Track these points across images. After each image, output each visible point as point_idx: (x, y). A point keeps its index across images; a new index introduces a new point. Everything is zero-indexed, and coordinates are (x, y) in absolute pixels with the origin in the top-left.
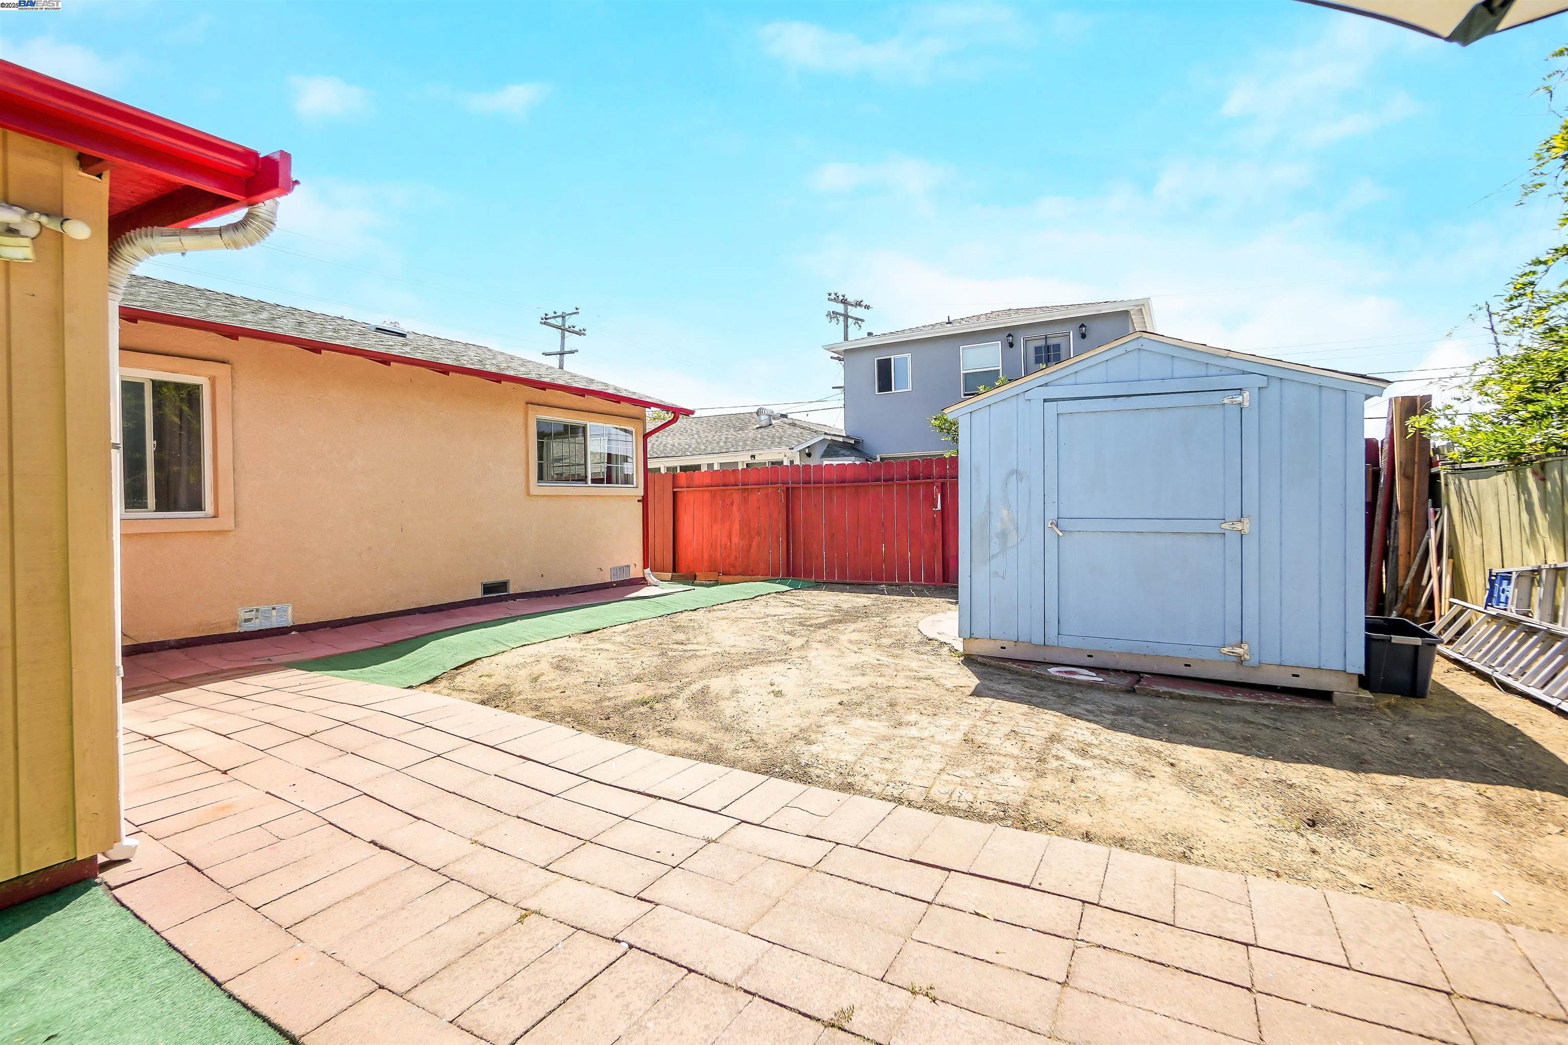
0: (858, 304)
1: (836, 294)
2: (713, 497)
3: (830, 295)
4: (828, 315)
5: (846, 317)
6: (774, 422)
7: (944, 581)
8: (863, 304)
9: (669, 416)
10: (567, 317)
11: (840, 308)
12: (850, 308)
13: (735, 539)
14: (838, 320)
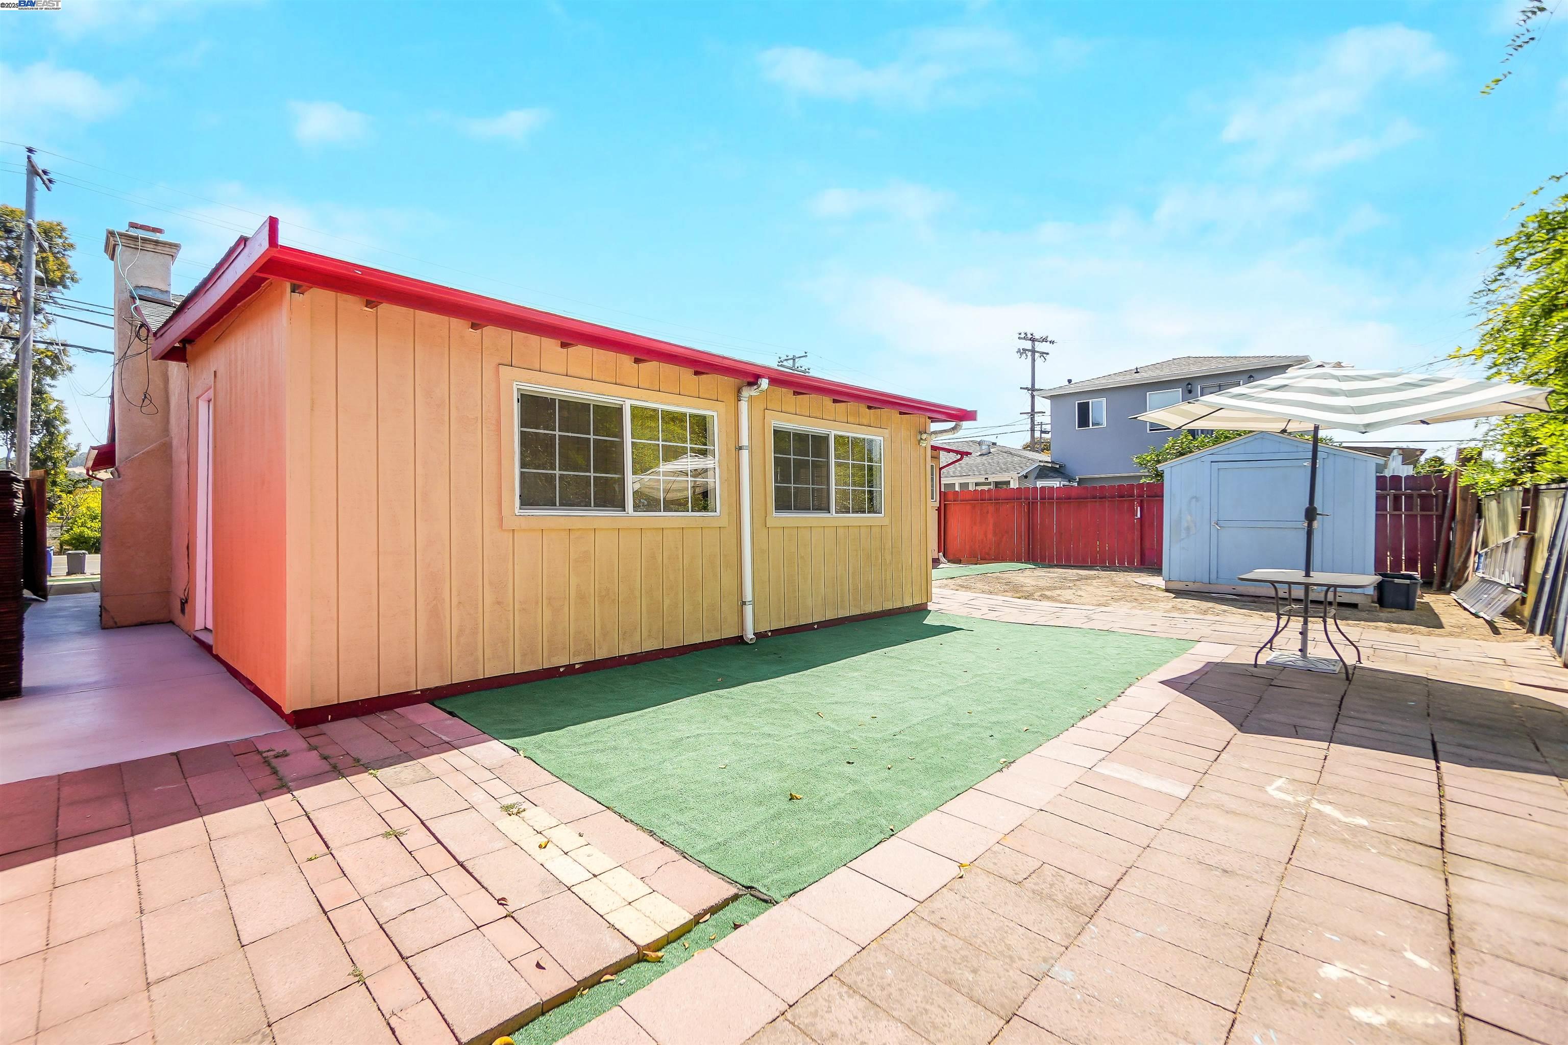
0: (1044, 340)
1: (1025, 334)
2: (974, 507)
3: (1020, 334)
4: (1019, 351)
5: (1033, 351)
6: (992, 450)
7: (1141, 565)
8: (1049, 339)
9: (959, 456)
10: (797, 360)
11: (1028, 345)
12: (1036, 343)
13: (990, 535)
14: (1027, 355)
